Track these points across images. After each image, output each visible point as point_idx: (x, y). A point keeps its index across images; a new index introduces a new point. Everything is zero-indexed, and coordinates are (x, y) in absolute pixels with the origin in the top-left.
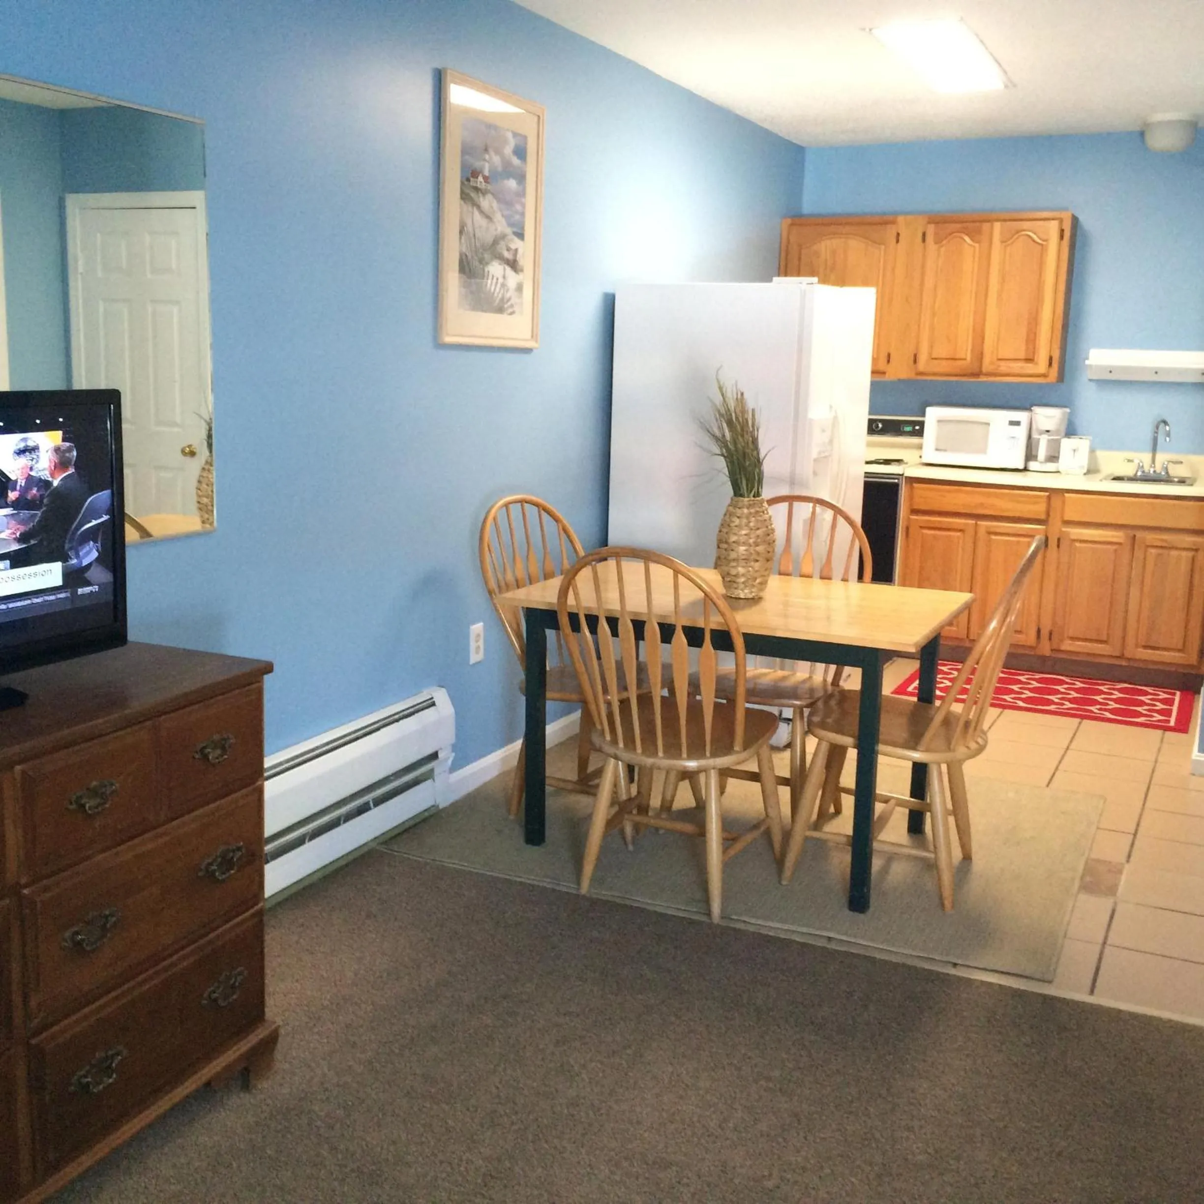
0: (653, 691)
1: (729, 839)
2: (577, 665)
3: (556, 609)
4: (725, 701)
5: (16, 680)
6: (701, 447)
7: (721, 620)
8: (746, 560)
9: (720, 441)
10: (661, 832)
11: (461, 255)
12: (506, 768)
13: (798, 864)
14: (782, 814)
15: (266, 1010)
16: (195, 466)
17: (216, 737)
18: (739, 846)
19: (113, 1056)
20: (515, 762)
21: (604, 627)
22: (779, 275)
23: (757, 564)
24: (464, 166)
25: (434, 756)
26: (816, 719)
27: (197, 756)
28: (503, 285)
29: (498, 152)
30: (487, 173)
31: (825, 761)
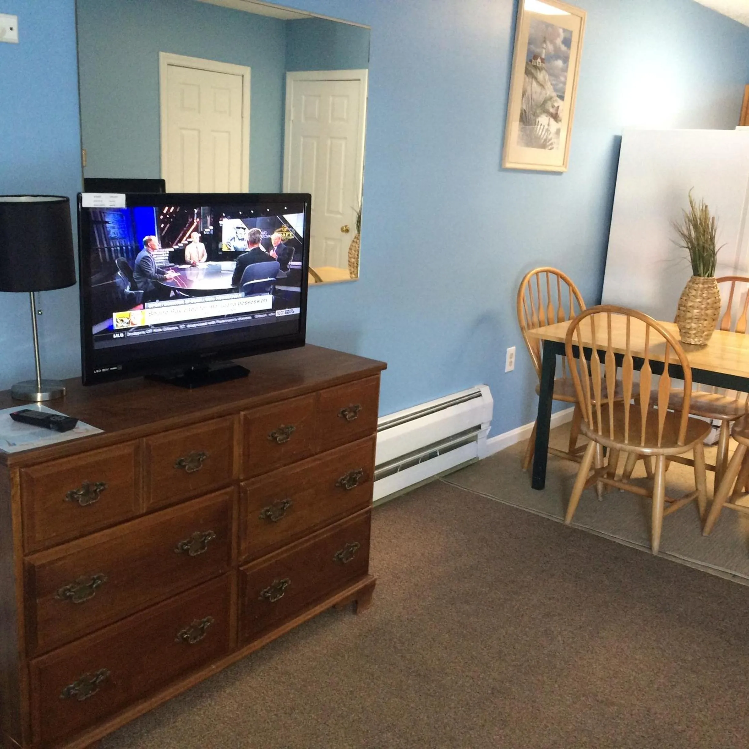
0: (625, 400)
1: (669, 501)
2: (575, 380)
3: (564, 342)
4: (673, 411)
5: (243, 361)
6: (673, 242)
7: (677, 358)
8: (698, 319)
9: (688, 238)
10: (622, 491)
11: (522, 110)
12: (523, 439)
13: (716, 524)
14: (708, 490)
15: (370, 568)
16: (348, 239)
17: (351, 405)
18: (675, 508)
19: (283, 583)
20: (529, 436)
21: (595, 356)
22: (739, 125)
23: (705, 322)
24: (529, 52)
25: (478, 427)
26: (738, 429)
27: (340, 415)
28: (547, 130)
29: (552, 42)
30: (543, 56)
31: (742, 458)
